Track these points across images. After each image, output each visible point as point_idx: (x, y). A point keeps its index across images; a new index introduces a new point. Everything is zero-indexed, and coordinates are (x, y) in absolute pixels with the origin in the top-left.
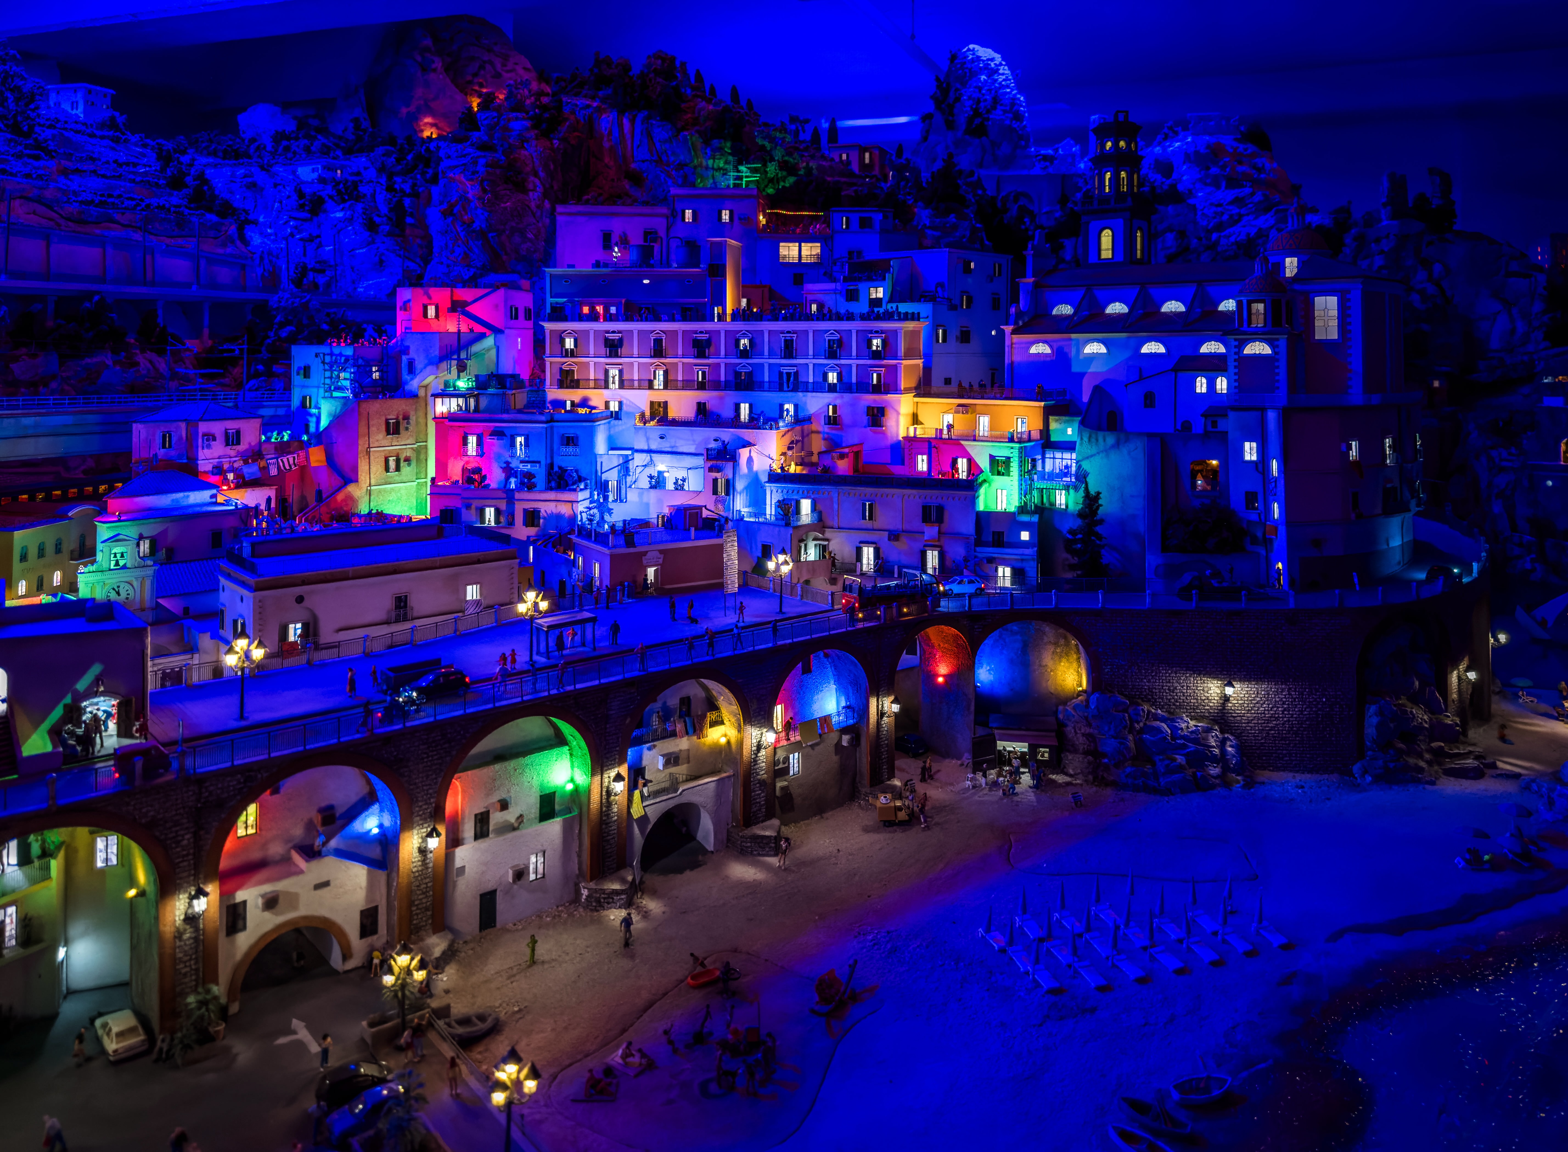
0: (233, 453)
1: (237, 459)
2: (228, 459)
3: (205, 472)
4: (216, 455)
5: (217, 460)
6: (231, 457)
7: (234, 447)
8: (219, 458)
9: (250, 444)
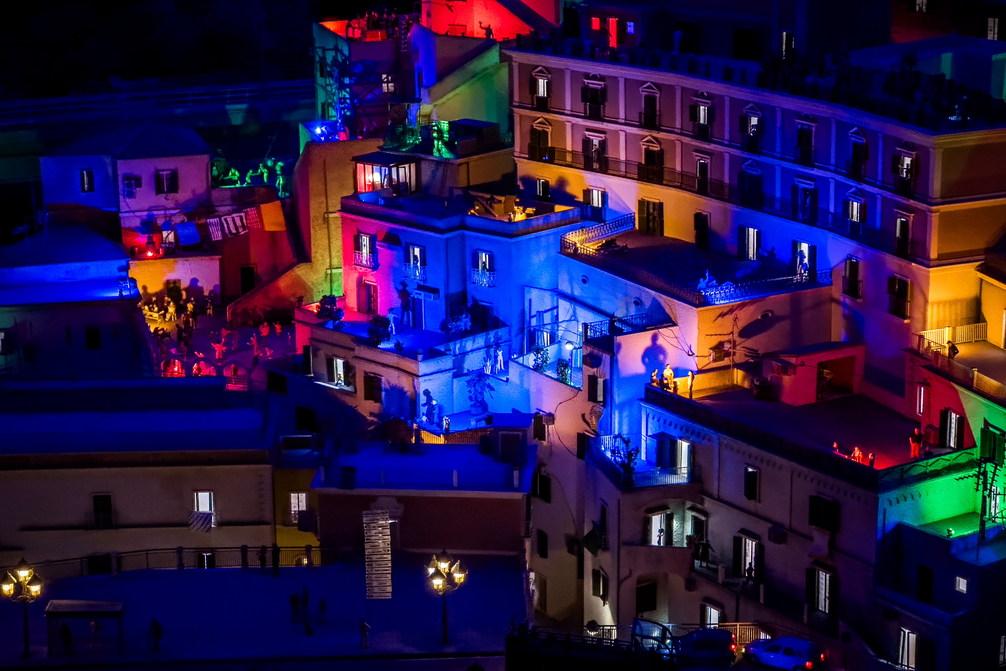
0: (170, 204)
1: (174, 212)
2: (162, 212)
3: (131, 229)
4: (146, 205)
5: (145, 213)
6: (165, 209)
7: (171, 196)
8: (150, 209)
9: (193, 192)
